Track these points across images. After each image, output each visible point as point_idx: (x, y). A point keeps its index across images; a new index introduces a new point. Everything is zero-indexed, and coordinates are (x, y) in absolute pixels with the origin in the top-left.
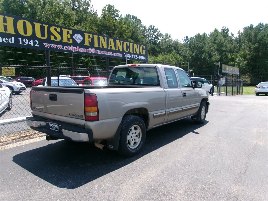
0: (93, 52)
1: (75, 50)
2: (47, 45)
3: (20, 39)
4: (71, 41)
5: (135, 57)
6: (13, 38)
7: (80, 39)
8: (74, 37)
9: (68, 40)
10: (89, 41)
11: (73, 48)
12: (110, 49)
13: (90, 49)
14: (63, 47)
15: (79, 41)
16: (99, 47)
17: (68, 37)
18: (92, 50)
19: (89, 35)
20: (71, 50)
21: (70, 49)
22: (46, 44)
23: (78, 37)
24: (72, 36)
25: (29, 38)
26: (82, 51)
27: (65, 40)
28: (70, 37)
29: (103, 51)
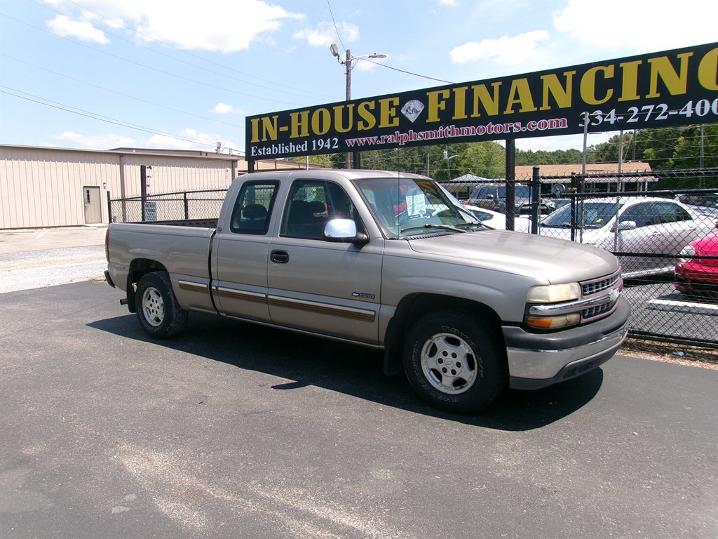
0: (450, 136)
1: (404, 141)
2: (350, 142)
3: (314, 142)
4: (396, 122)
5: (654, 115)
6: (306, 142)
7: (417, 112)
8: (403, 111)
9: (391, 121)
10: (439, 108)
11: (400, 135)
12: (513, 112)
13: (441, 129)
14: (379, 139)
15: (412, 118)
16: (469, 116)
17: (390, 114)
18: (447, 130)
19: (439, 94)
20: (395, 141)
21: (393, 141)
22: (349, 140)
23: (412, 108)
24: (399, 108)
25: (325, 138)
26: (421, 139)
27: (384, 123)
28: (393, 114)
29: (481, 127)
